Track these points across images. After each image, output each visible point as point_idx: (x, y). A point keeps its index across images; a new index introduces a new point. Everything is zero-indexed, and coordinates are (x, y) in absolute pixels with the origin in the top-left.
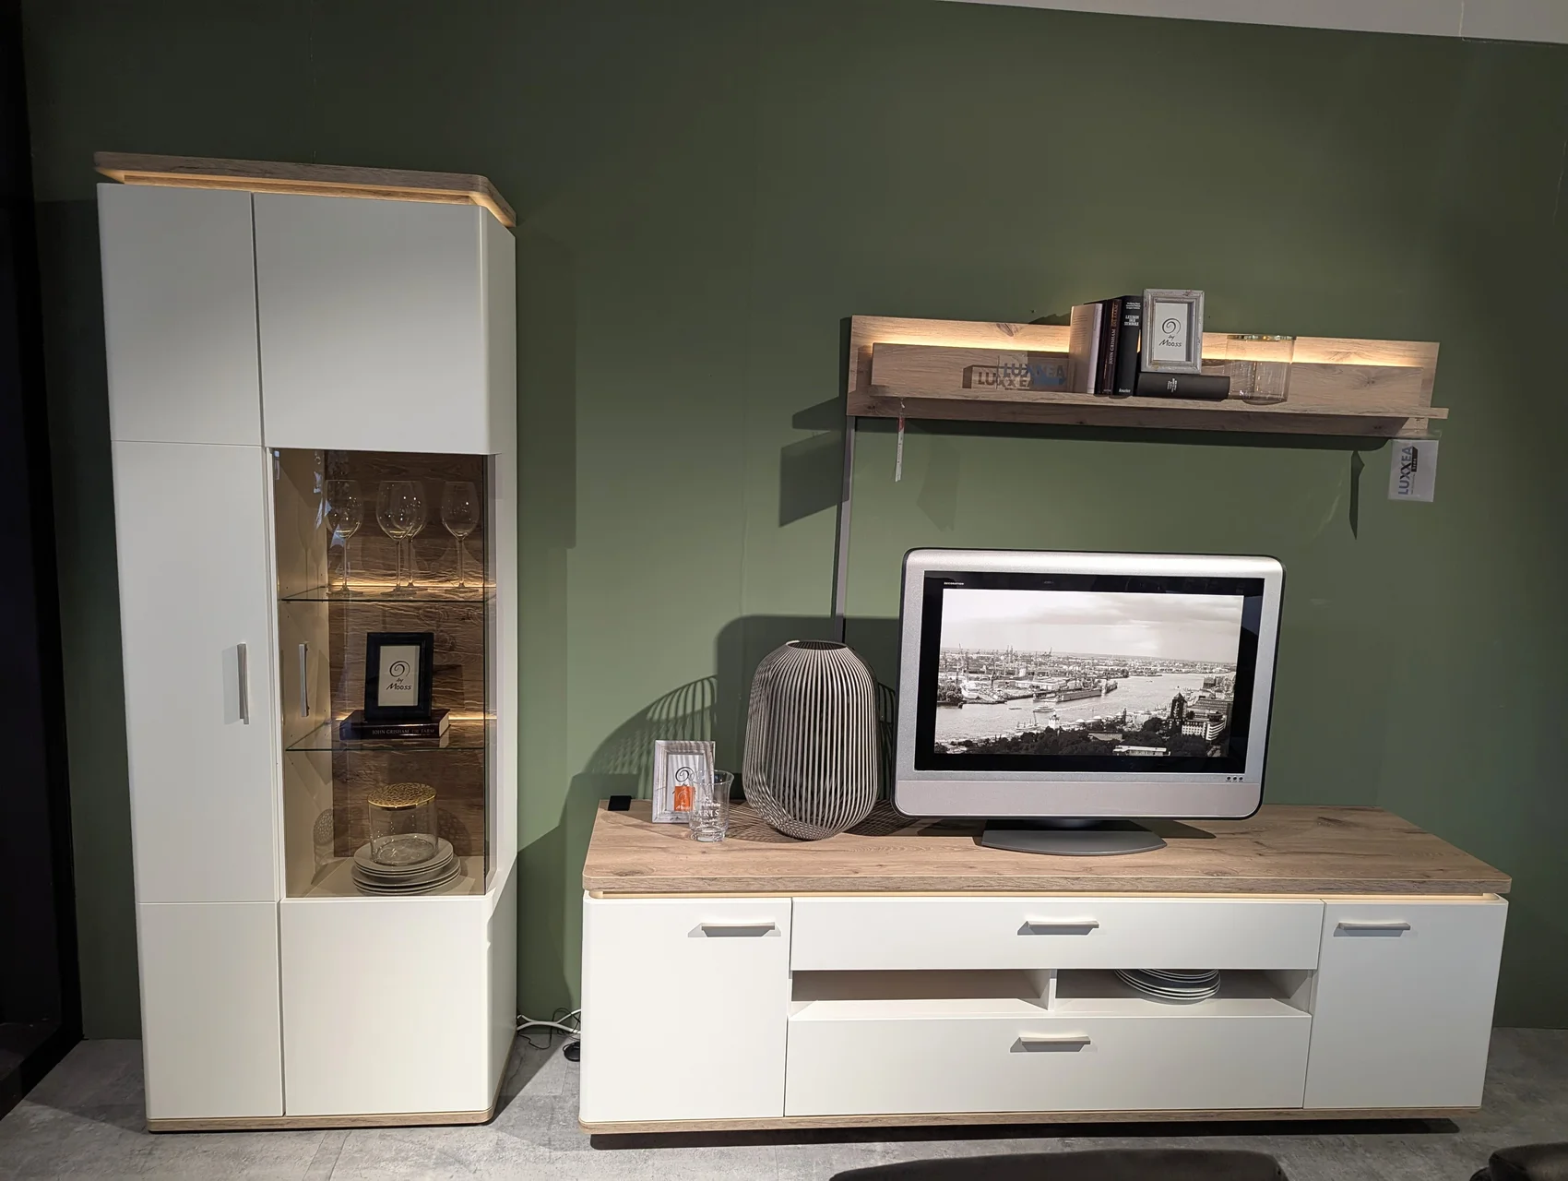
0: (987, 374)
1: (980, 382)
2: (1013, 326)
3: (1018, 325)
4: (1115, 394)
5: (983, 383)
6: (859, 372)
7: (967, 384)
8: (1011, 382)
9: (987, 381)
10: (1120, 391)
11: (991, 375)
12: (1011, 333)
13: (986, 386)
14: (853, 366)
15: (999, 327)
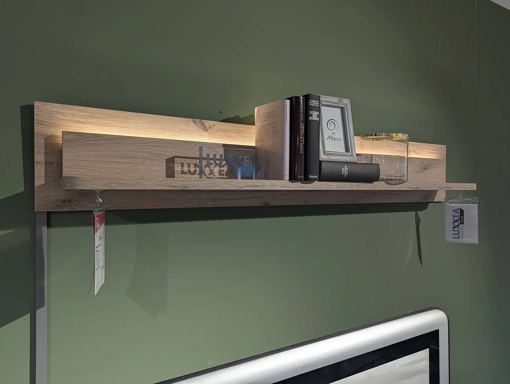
0: (189, 164)
1: (183, 172)
2: (207, 123)
3: (211, 123)
4: (306, 179)
5: (186, 173)
6: (47, 163)
7: (170, 174)
8: (211, 172)
9: (189, 171)
10: (310, 177)
11: (192, 166)
12: (205, 129)
13: (188, 176)
14: (39, 157)
15: (195, 123)
